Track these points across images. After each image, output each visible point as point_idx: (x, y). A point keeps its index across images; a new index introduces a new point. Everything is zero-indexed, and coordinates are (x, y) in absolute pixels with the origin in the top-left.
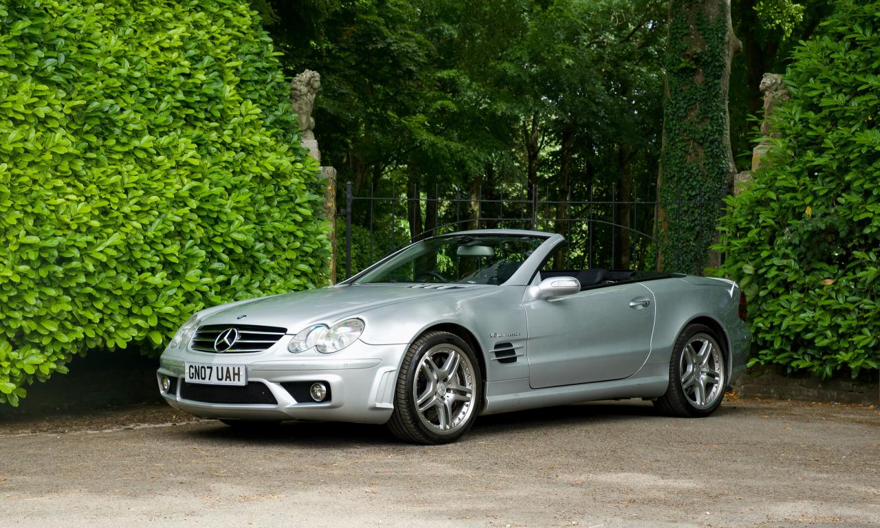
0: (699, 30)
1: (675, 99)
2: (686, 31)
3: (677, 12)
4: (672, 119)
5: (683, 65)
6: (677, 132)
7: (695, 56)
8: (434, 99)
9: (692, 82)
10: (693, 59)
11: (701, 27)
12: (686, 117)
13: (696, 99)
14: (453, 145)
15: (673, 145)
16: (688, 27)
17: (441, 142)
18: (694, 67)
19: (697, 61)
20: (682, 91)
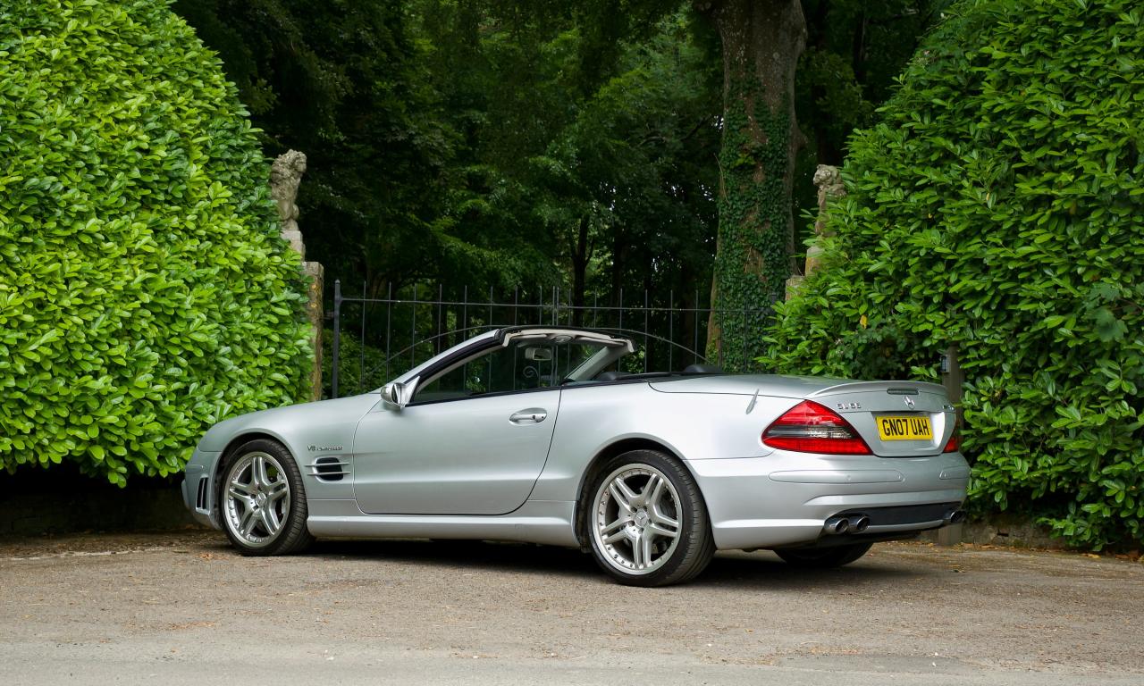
0: (758, 122)
1: (732, 199)
2: (743, 123)
3: (734, 101)
4: (729, 222)
5: (740, 161)
6: (733, 237)
7: (753, 151)
8: (463, 199)
9: (751, 180)
10: (751, 154)
11: (761, 119)
12: (743, 220)
13: (756, 200)
14: (486, 254)
15: (729, 252)
16: (746, 118)
17: (471, 250)
18: (753, 163)
19: (756, 156)
20: (738, 190)
